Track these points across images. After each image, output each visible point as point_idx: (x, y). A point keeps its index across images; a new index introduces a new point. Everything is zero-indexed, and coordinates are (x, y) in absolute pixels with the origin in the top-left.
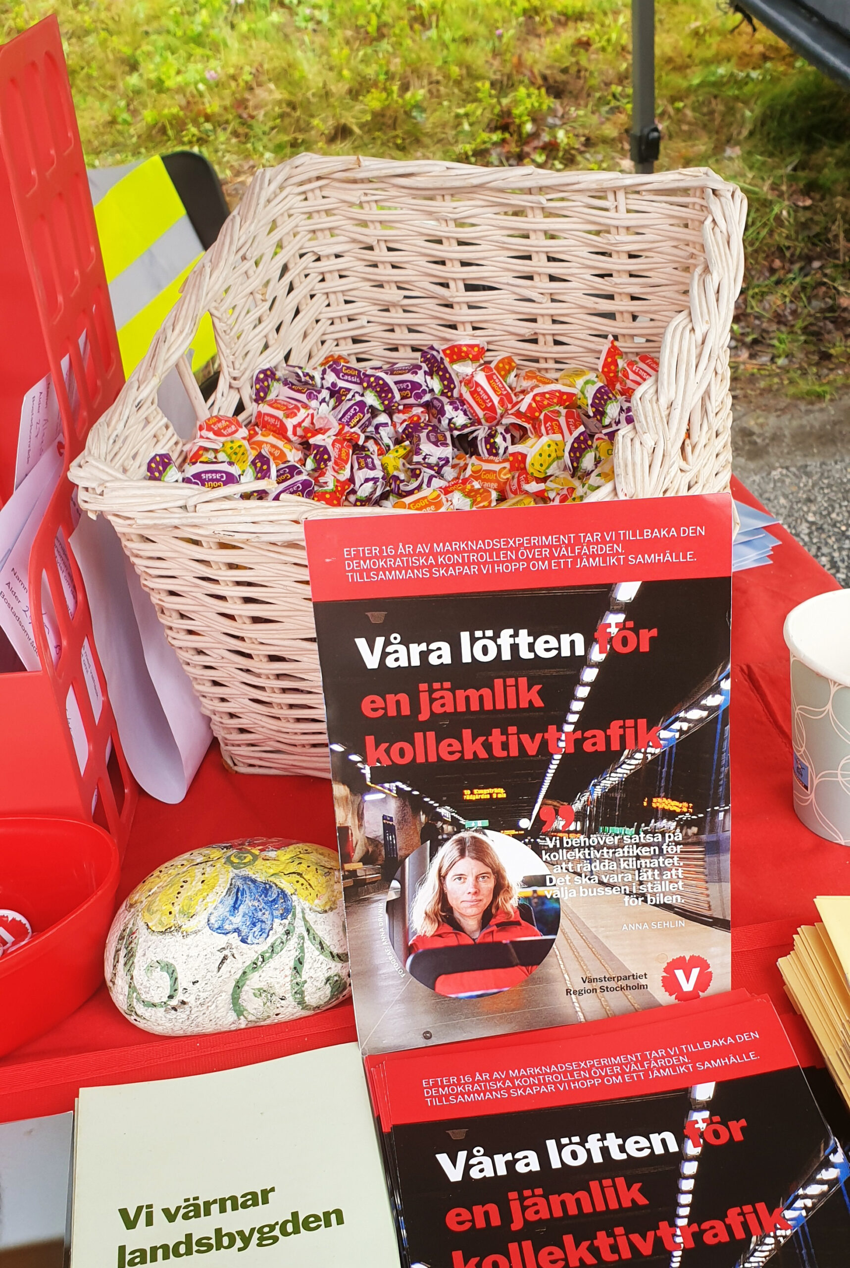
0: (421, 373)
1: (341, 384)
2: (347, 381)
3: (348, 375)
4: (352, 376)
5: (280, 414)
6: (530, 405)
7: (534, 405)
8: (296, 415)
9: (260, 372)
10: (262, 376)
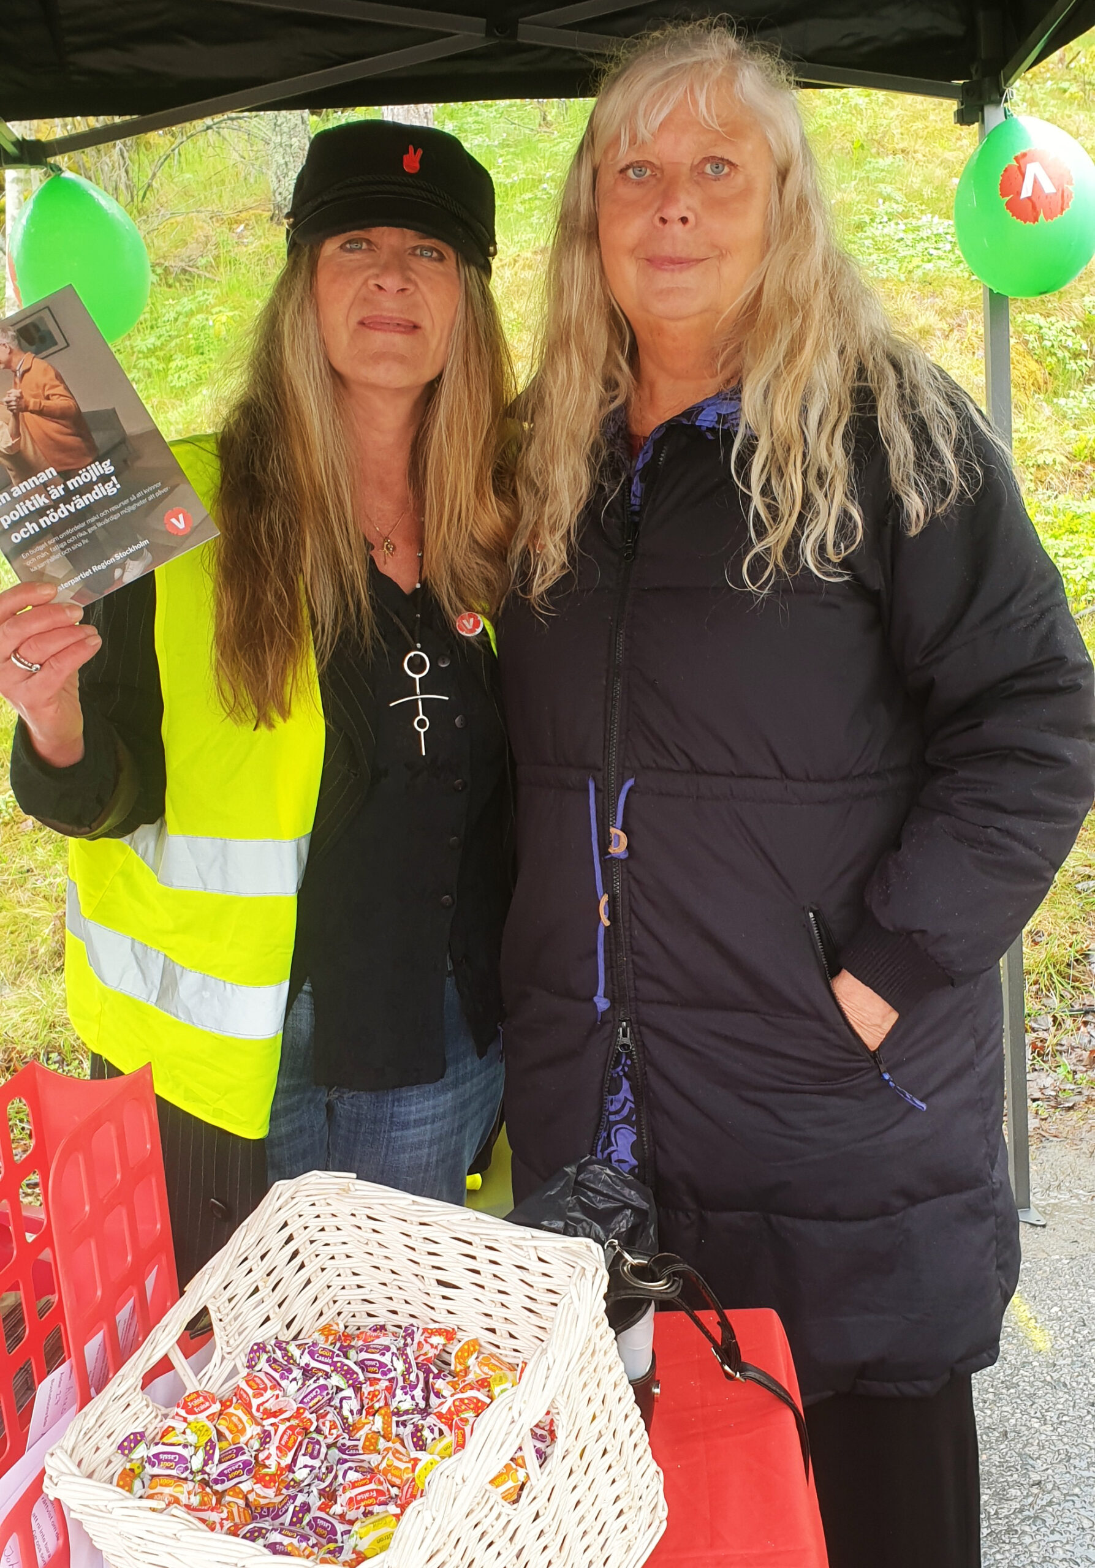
0: (388, 1355)
1: (314, 1364)
2: (320, 1362)
3: (322, 1355)
4: (325, 1356)
5: (250, 1392)
6: (450, 1408)
7: (453, 1409)
8: (262, 1395)
9: (255, 1344)
10: (255, 1348)
